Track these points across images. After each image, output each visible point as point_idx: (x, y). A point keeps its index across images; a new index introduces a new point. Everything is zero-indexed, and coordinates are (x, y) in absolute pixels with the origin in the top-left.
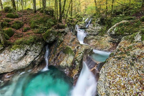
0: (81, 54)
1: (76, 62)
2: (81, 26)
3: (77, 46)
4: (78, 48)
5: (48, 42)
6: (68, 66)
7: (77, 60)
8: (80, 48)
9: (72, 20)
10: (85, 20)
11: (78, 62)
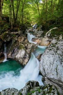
0: (30, 49)
1: (27, 54)
2: (30, 30)
3: (27, 44)
4: (28, 45)
5: (5, 41)
6: (21, 58)
7: (27, 53)
8: (29, 45)
9: (23, 26)
10: (32, 26)
11: (28, 54)
